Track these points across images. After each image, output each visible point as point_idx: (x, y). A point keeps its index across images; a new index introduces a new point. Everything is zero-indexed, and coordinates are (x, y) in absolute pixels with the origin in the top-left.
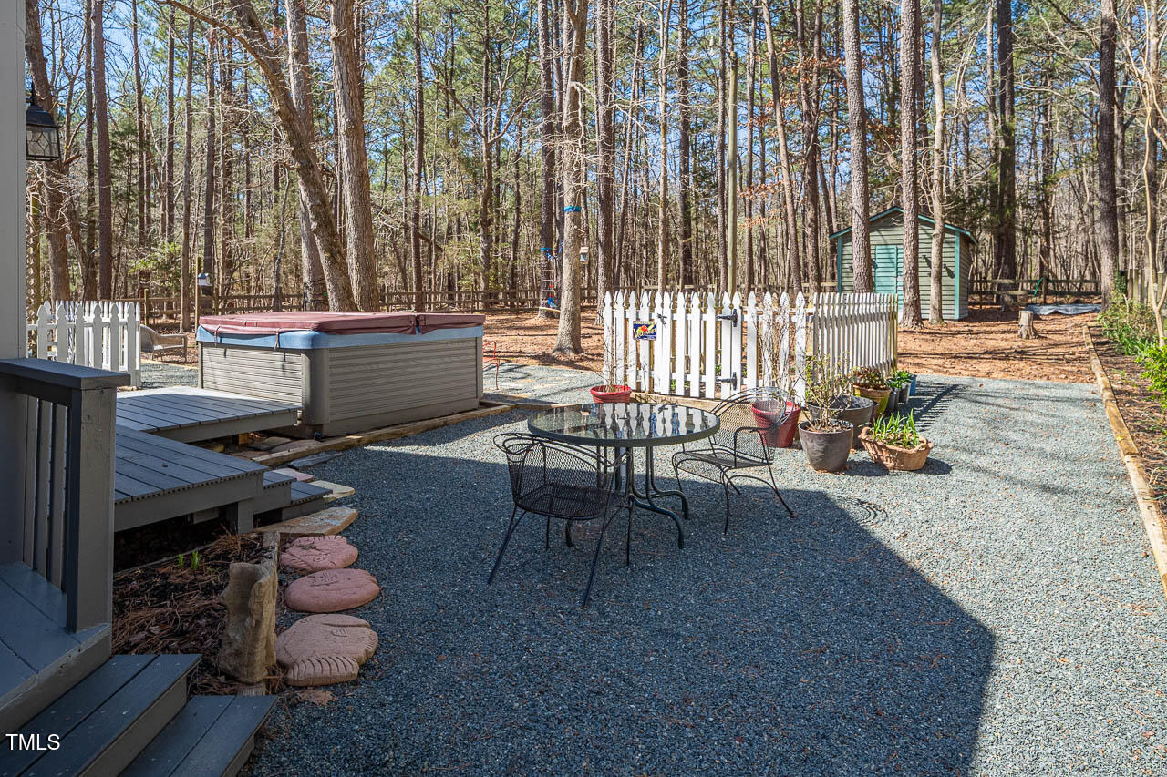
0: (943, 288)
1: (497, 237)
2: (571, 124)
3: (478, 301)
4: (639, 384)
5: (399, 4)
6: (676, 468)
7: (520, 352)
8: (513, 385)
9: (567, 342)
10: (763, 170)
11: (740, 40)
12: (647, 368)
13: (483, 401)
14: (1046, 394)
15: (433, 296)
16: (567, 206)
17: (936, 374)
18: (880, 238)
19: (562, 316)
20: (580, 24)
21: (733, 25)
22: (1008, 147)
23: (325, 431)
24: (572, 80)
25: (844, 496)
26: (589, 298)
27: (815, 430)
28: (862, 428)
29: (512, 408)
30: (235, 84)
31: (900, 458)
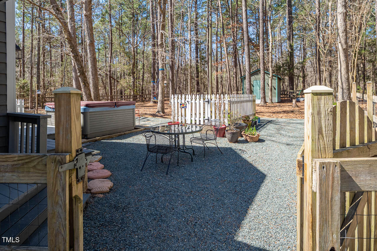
0: (272, 93)
1: (137, 78)
2: (161, 44)
3: (131, 98)
4: (182, 121)
5: (104, 1)
6: (191, 142)
7: (146, 113)
8: (144, 123)
9: (160, 109)
10: (221, 57)
11: (214, 16)
12: (184, 116)
13: (136, 127)
14: (295, 122)
15: (116, 97)
16: (160, 68)
17: (267, 118)
18: (255, 78)
19: (159, 102)
20: (163, 13)
21: (211, 12)
22: (292, 51)
23: (88, 136)
24: (161, 30)
25: (236, 148)
26: (167, 97)
27: (229, 132)
28: (242, 131)
29: (144, 129)
30: (46, 26)
31: (252, 138)
